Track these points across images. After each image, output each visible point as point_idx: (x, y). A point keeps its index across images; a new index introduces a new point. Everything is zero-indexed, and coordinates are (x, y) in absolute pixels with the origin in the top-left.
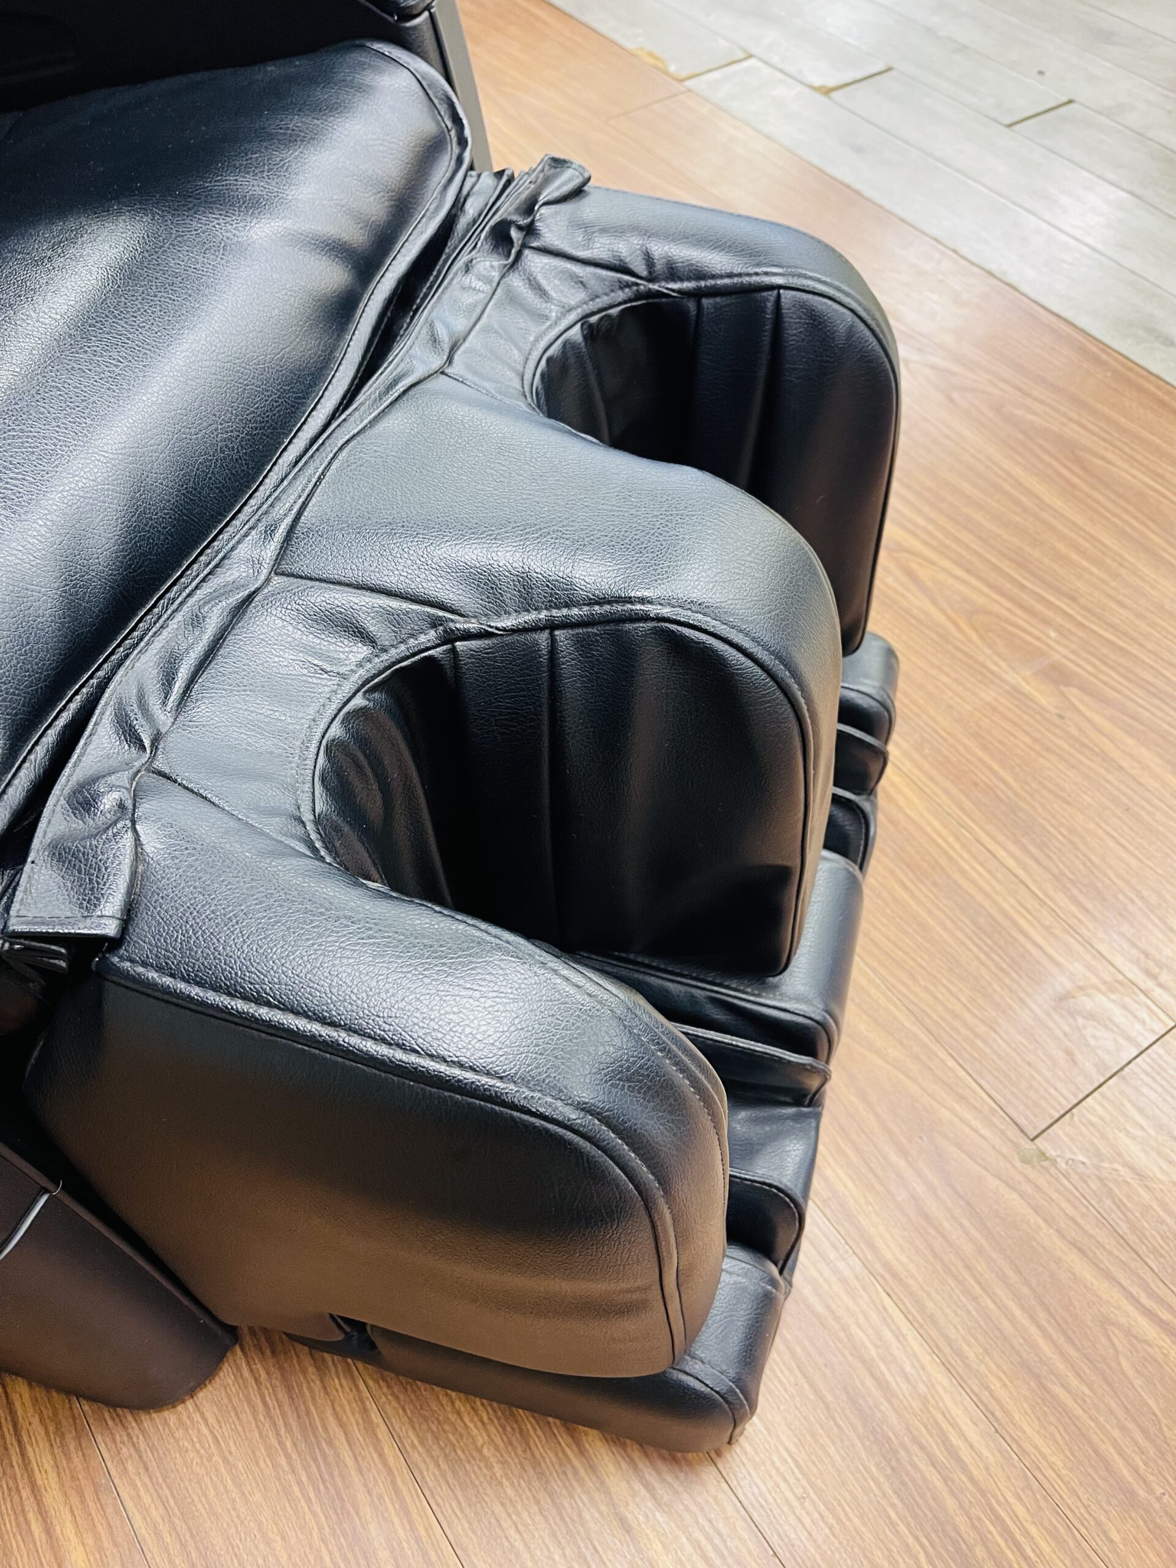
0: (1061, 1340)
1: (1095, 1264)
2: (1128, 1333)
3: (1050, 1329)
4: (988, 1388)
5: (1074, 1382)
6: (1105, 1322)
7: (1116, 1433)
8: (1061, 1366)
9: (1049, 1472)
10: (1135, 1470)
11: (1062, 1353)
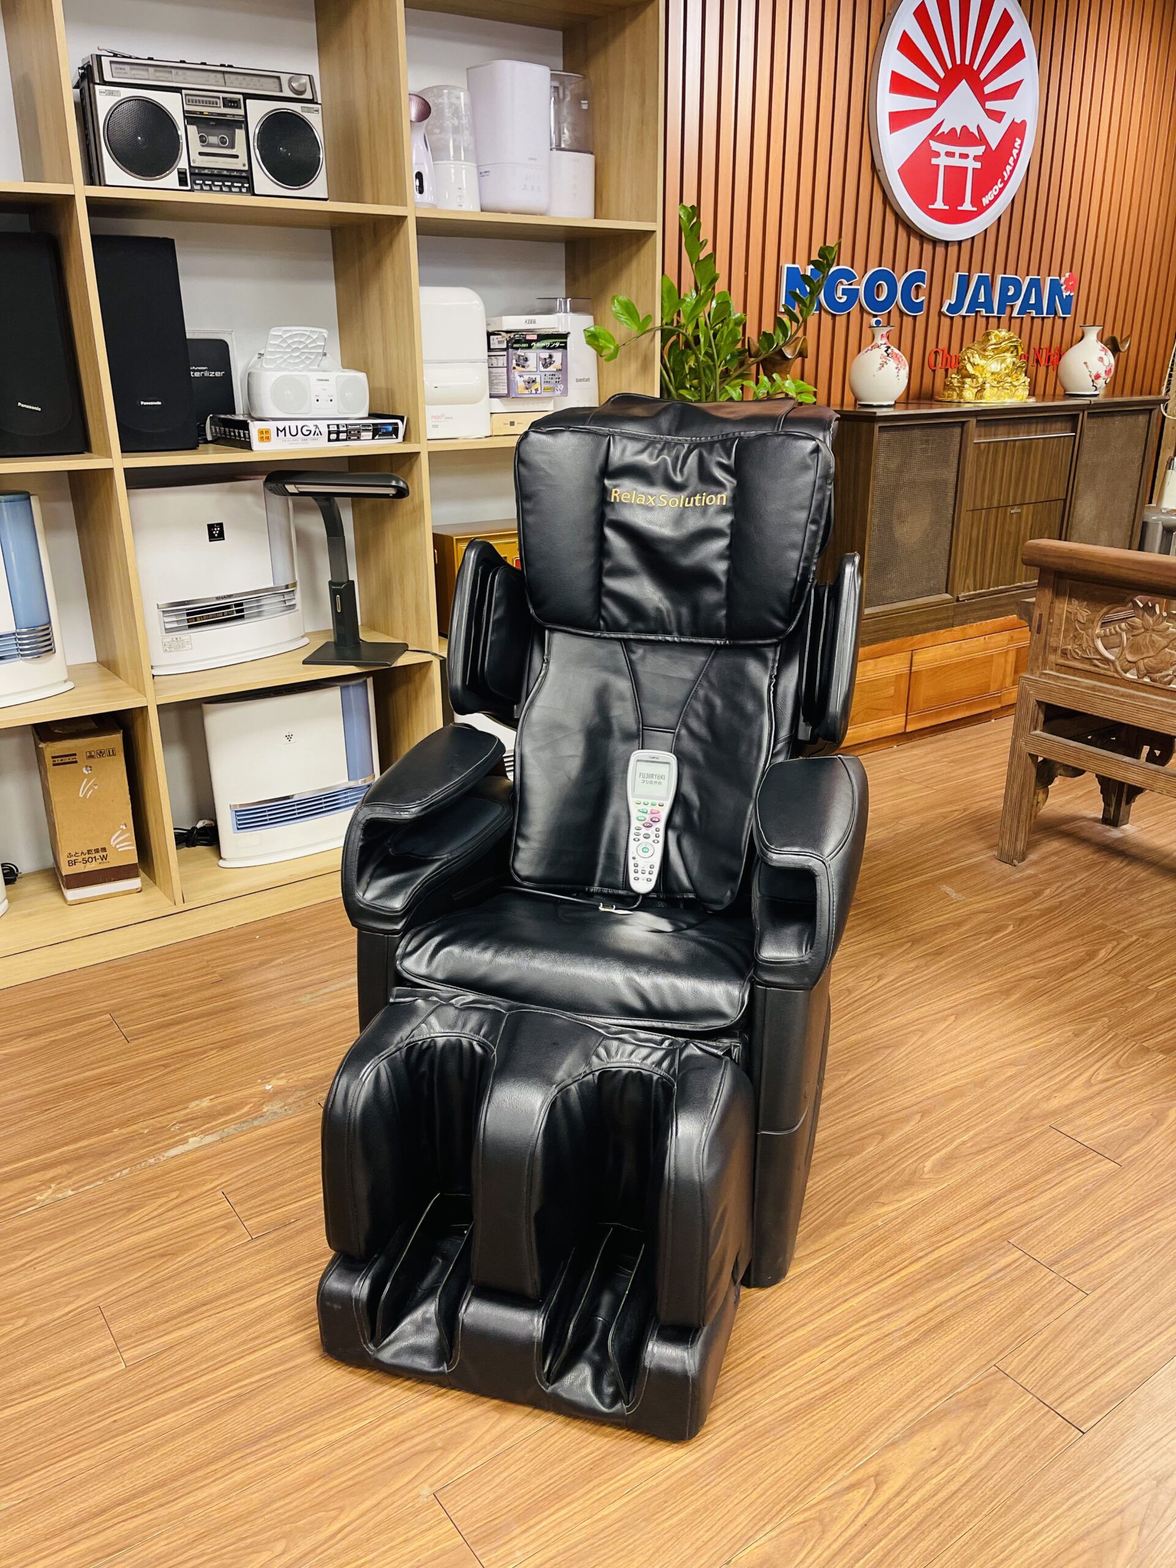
0: (339, 1488)
1: (368, 1511)
2: (335, 1518)
3: (343, 1485)
4: (325, 1456)
5: (320, 1490)
6: (341, 1509)
7: (294, 1504)
8: (327, 1487)
9: (286, 1474)
10: (277, 1509)
11: (332, 1488)
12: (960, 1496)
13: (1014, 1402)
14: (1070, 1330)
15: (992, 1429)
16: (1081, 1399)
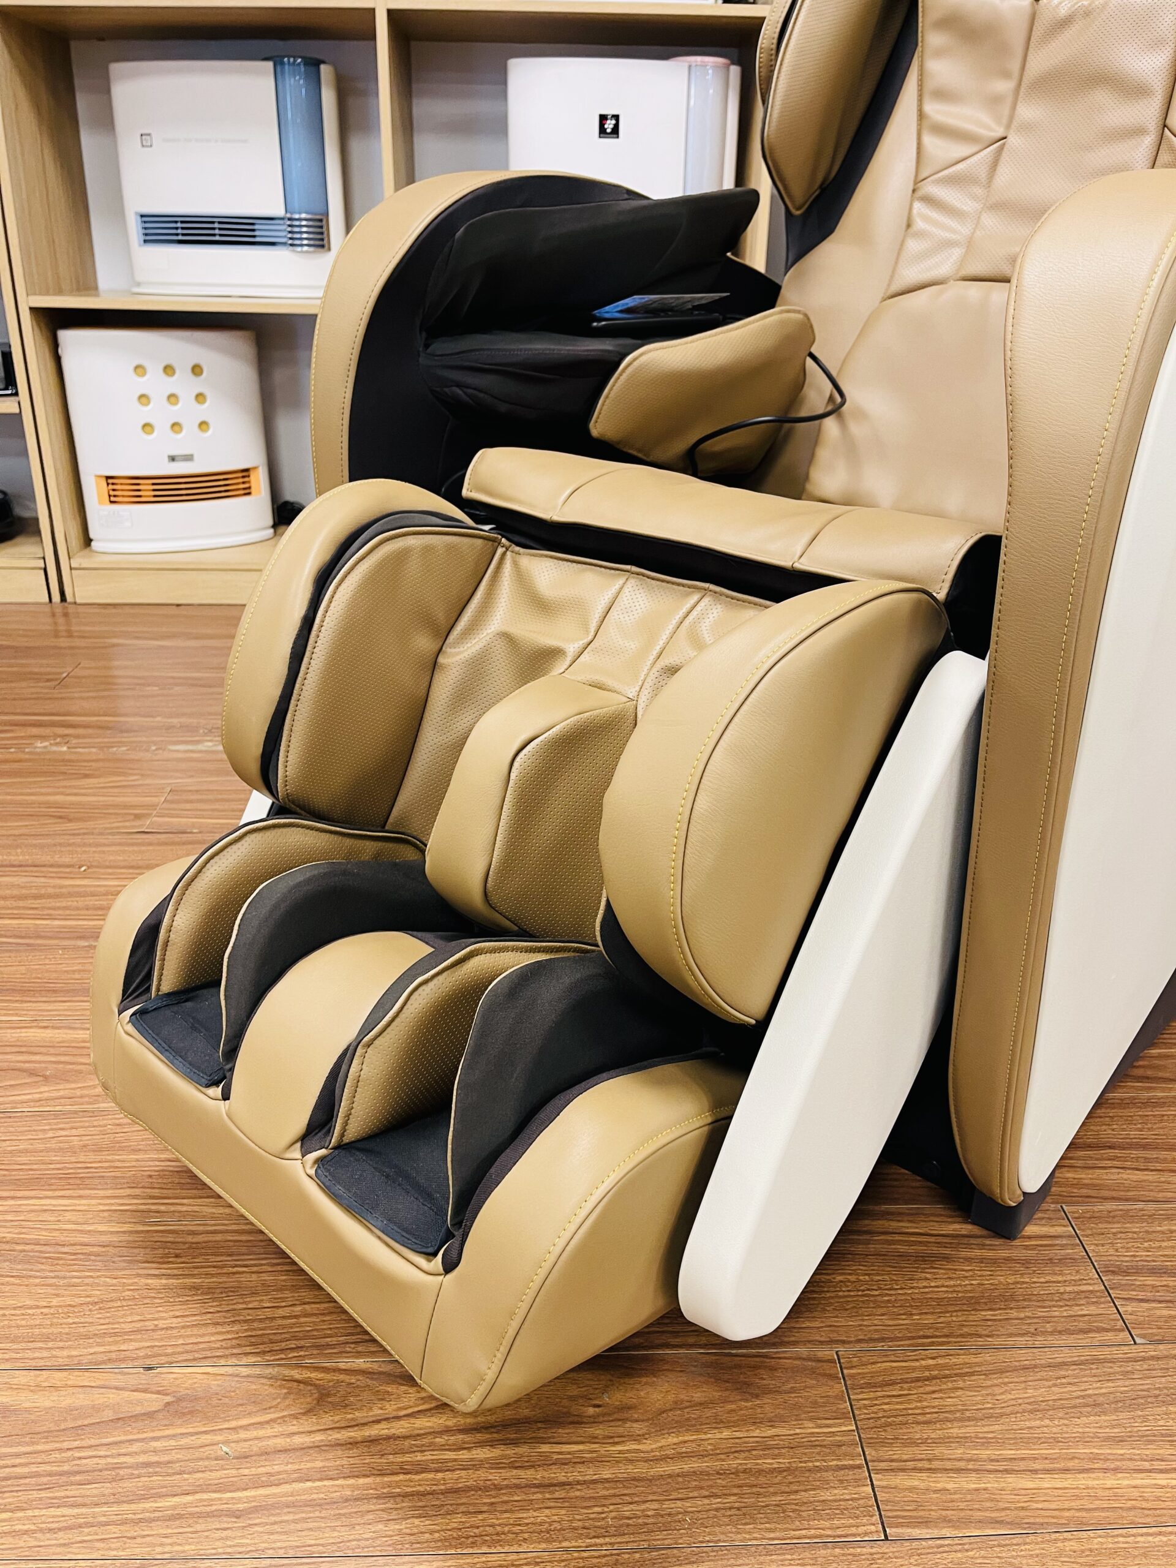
12: (562, 1494)
13: (811, 1419)
14: (1039, 1376)
15: (726, 1433)
16: (939, 1486)
